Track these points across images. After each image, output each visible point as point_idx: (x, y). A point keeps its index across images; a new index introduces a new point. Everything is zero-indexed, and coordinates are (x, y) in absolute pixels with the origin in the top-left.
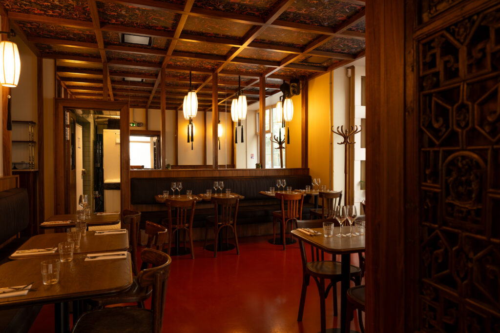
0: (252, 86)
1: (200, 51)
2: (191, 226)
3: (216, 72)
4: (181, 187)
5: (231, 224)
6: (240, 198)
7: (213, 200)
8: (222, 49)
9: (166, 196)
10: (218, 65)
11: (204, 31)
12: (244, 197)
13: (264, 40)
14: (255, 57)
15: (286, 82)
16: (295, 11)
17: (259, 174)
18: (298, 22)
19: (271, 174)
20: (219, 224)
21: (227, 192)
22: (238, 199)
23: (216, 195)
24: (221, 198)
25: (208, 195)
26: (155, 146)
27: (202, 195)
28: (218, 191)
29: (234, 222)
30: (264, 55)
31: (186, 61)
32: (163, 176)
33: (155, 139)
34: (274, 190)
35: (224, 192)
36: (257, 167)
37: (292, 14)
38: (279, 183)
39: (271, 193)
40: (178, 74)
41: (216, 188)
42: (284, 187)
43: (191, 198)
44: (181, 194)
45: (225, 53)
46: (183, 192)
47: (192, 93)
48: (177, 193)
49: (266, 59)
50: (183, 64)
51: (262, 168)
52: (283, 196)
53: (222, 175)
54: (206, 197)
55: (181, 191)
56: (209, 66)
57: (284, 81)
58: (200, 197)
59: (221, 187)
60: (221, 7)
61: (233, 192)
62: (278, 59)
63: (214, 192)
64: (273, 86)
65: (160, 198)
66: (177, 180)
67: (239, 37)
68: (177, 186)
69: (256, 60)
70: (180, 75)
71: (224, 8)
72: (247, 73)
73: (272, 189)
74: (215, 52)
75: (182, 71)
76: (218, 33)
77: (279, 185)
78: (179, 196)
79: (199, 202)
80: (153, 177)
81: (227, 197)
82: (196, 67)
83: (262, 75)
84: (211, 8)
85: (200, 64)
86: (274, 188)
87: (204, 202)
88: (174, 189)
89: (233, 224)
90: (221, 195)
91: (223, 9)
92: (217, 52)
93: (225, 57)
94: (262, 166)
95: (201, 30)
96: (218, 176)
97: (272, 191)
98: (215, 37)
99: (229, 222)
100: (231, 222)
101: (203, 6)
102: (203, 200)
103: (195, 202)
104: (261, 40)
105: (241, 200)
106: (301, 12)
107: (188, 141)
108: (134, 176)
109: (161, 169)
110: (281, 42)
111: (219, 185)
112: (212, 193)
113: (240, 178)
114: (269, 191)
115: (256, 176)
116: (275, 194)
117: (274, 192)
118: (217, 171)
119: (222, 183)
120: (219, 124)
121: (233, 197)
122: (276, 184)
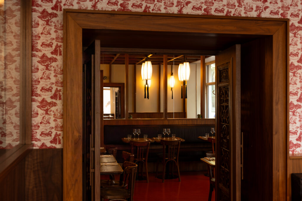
2: (147, 160)
4: (139, 132)
5: (174, 159)
6: (181, 141)
7: (162, 143)
9: (129, 138)
12: (184, 140)
17: (199, 123)
19: (209, 123)
20: (166, 159)
21: (173, 136)
22: (180, 142)
23: (164, 139)
24: (169, 140)
25: (159, 138)
26: (117, 96)
27: (155, 138)
28: (167, 136)
29: (177, 158)
32: (126, 124)
33: (117, 89)
34: (208, 136)
35: (170, 136)
36: (198, 117)
38: (212, 130)
39: (206, 138)
41: (165, 133)
43: (147, 140)
44: (140, 138)
46: (141, 136)
47: (148, 62)
48: (137, 136)
51: (202, 118)
52: (213, 140)
53: (170, 123)
54: (157, 140)
55: (140, 135)
58: (153, 140)
59: (169, 133)
61: (176, 137)
63: (163, 136)
65: (125, 140)
66: (137, 127)
68: (137, 132)
73: (207, 135)
77: (212, 132)
78: (139, 139)
79: (152, 144)
80: (119, 125)
81: (173, 140)
86: (209, 134)
87: (156, 143)
88: (135, 133)
89: (176, 160)
90: (168, 139)
94: (202, 117)
96: (167, 124)
99: (173, 158)
100: (175, 158)
102: (155, 142)
103: (149, 143)
105: (182, 143)
107: (145, 97)
108: (106, 124)
109: (125, 119)
111: (167, 131)
112: (162, 137)
113: (184, 126)
114: (205, 136)
115: (197, 125)
116: (208, 138)
117: (208, 137)
118: (166, 121)
119: (169, 130)
120: (172, 76)
121: (177, 140)
122: (210, 131)
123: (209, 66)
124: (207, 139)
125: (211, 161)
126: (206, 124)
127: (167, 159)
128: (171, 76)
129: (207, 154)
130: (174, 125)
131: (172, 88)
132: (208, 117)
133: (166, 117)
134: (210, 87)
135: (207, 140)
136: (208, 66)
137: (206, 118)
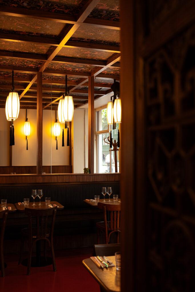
0: (83, 85)
1: (17, 50)
3: (40, 71)
5: (47, 238)
8: (40, 48)
10: (42, 64)
11: (15, 29)
12: (63, 207)
13: (83, 39)
14: (78, 56)
15: (116, 81)
16: (107, 8)
17: (86, 179)
18: (114, 20)
19: (99, 179)
21: (46, 201)
23: (34, 205)
25: (25, 204)
27: (19, 204)
28: (37, 200)
29: (50, 235)
30: (87, 54)
31: (7, 60)
34: (99, 198)
35: (43, 200)
36: (85, 172)
37: (105, 12)
38: (104, 191)
39: (95, 201)
40: (2, 73)
41: (34, 196)
42: (110, 195)
43: (4, 209)
45: (45, 51)
49: (90, 58)
50: (4, 63)
51: (90, 173)
52: (105, 207)
54: (23, 206)
56: (32, 65)
57: (115, 80)
59: (40, 196)
60: (25, 4)
61: (53, 200)
62: (104, 59)
63: (32, 201)
64: (106, 85)
67: (55, 36)
69: (80, 59)
70: (4, 74)
71: (28, 5)
72: (74, 72)
73: (97, 197)
74: (34, 51)
75: (5, 70)
76: (31, 31)
77: (104, 193)
81: (46, 207)
82: (19, 66)
83: (90, 74)
84: (16, 5)
85: (22, 63)
86: (99, 196)
89: (49, 238)
90: (40, 204)
91: (28, 7)
92: (36, 51)
93: (46, 56)
94: (90, 171)
95: (11, 29)
96: (41, 181)
97: (97, 200)
98: (28, 35)
99: (45, 235)
101: (6, 4)
104: (79, 38)
105: (58, 210)
106: (114, 9)
110: (101, 41)
111: (37, 193)
112: (29, 202)
113: (66, 184)
114: (94, 199)
115: (82, 182)
116: (99, 203)
117: (98, 201)
118: (40, 177)
119: (40, 191)
120: (57, 123)
121: (52, 207)
122: (101, 192)
123: (100, 112)
124: (96, 204)
125: (105, 270)
126: (96, 181)
127: (35, 238)
128: (55, 123)
129: (96, 246)
130: (51, 183)
131: (56, 137)
132: (99, 172)
133: (40, 172)
134: (101, 136)
135: (96, 206)
136: (98, 112)
137: (95, 172)
